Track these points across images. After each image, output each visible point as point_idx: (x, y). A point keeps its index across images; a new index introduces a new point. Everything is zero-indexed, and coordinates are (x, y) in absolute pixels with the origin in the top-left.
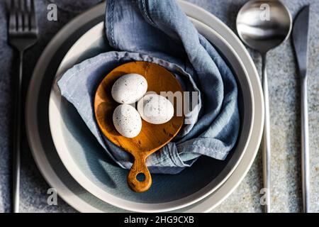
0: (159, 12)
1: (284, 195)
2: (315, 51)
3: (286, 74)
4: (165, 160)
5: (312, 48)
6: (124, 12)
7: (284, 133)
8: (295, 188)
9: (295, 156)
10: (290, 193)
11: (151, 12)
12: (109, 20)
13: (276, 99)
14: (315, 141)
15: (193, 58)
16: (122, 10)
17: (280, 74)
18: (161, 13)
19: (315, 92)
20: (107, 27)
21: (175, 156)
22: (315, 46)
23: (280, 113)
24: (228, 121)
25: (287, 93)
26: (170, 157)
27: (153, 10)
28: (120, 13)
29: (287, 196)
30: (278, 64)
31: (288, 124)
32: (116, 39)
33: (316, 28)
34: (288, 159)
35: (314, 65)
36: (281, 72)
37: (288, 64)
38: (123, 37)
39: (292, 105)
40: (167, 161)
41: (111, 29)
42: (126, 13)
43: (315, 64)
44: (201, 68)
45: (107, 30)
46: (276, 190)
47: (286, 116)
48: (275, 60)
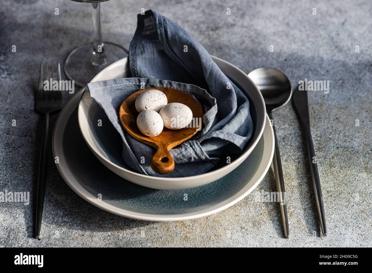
0: (177, 37)
1: (299, 211)
2: (315, 112)
3: (291, 127)
4: (186, 149)
5: (313, 111)
6: (146, 49)
7: (294, 167)
8: (310, 205)
9: (307, 183)
10: (305, 209)
11: (170, 39)
12: (133, 55)
13: (284, 144)
14: (324, 172)
15: (209, 71)
16: (143, 47)
17: (286, 128)
18: (179, 37)
19: (319, 139)
20: (130, 60)
21: (195, 144)
22: (315, 109)
23: (289, 154)
24: (243, 121)
25: (294, 140)
26: (191, 146)
27: (172, 37)
28: (142, 49)
29: (302, 212)
30: (283, 121)
31: (297, 161)
32: (138, 70)
33: (314, 97)
34: (300, 185)
35: (315, 121)
36: (287, 126)
37: (292, 121)
38: (144, 69)
39: (298, 148)
40: (189, 150)
41: (134, 61)
42: (147, 49)
43: (317, 121)
44: (215, 82)
45: (131, 62)
46: (291, 207)
47: (294, 155)
48: (280, 118)
